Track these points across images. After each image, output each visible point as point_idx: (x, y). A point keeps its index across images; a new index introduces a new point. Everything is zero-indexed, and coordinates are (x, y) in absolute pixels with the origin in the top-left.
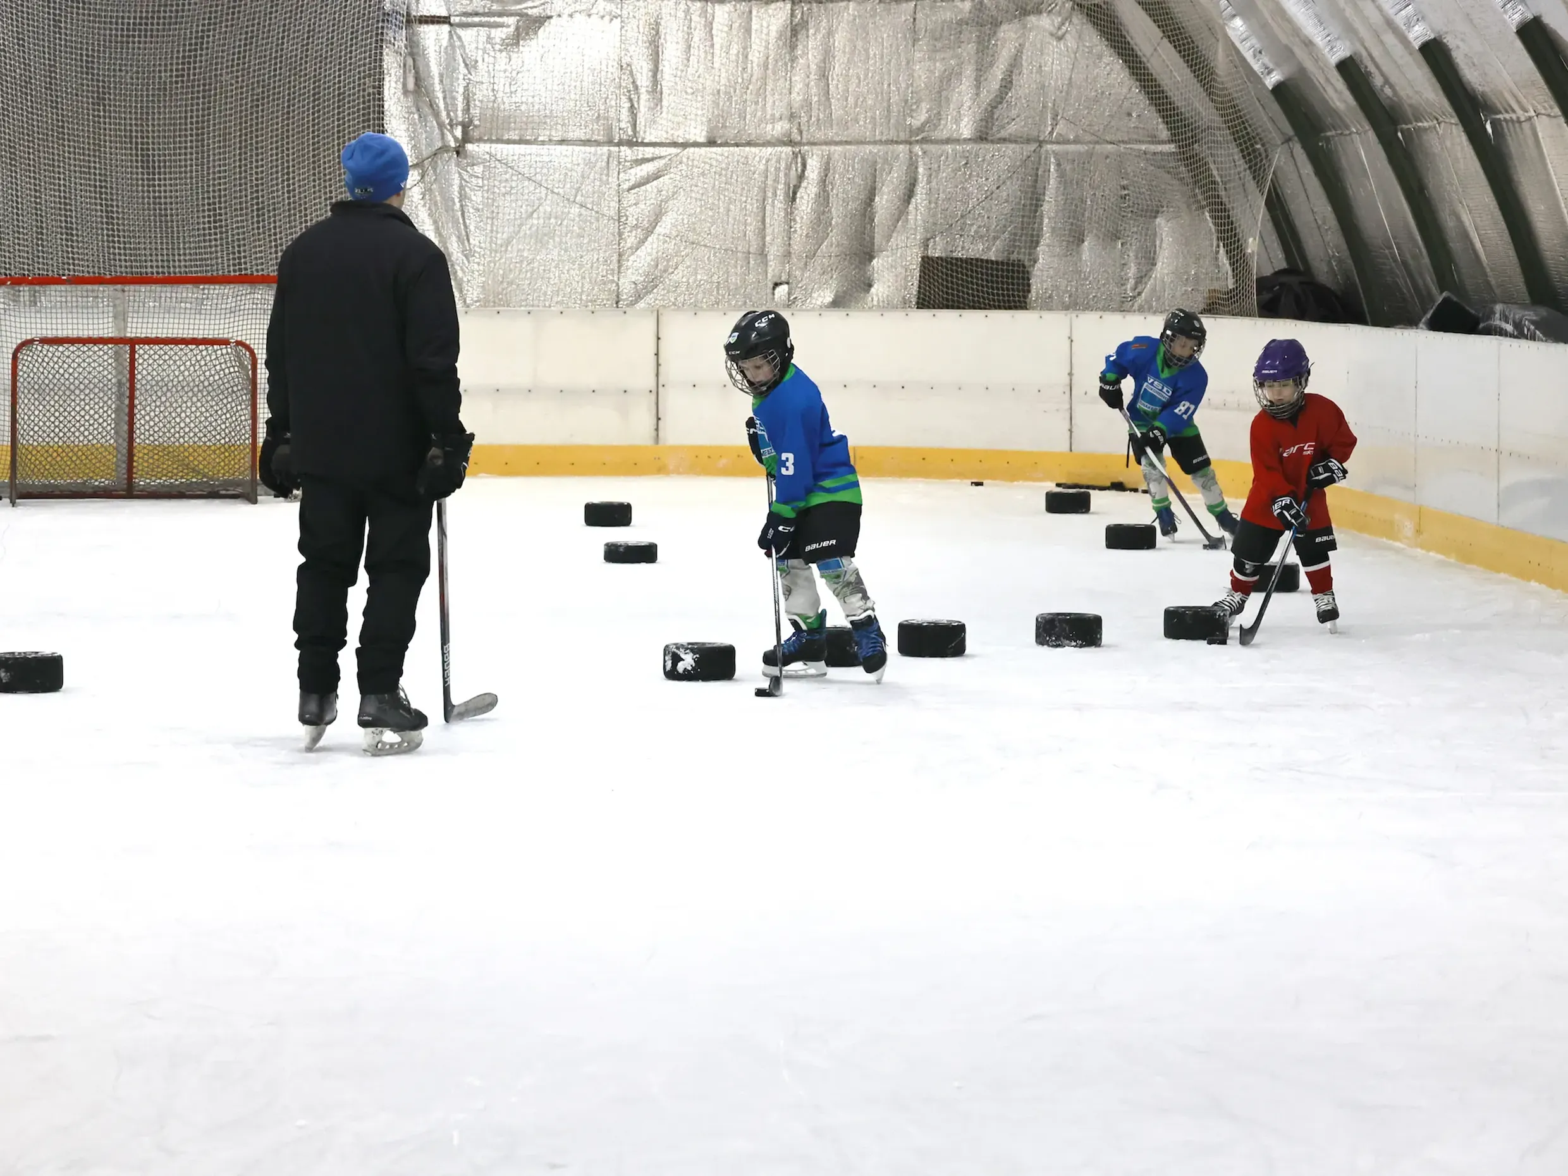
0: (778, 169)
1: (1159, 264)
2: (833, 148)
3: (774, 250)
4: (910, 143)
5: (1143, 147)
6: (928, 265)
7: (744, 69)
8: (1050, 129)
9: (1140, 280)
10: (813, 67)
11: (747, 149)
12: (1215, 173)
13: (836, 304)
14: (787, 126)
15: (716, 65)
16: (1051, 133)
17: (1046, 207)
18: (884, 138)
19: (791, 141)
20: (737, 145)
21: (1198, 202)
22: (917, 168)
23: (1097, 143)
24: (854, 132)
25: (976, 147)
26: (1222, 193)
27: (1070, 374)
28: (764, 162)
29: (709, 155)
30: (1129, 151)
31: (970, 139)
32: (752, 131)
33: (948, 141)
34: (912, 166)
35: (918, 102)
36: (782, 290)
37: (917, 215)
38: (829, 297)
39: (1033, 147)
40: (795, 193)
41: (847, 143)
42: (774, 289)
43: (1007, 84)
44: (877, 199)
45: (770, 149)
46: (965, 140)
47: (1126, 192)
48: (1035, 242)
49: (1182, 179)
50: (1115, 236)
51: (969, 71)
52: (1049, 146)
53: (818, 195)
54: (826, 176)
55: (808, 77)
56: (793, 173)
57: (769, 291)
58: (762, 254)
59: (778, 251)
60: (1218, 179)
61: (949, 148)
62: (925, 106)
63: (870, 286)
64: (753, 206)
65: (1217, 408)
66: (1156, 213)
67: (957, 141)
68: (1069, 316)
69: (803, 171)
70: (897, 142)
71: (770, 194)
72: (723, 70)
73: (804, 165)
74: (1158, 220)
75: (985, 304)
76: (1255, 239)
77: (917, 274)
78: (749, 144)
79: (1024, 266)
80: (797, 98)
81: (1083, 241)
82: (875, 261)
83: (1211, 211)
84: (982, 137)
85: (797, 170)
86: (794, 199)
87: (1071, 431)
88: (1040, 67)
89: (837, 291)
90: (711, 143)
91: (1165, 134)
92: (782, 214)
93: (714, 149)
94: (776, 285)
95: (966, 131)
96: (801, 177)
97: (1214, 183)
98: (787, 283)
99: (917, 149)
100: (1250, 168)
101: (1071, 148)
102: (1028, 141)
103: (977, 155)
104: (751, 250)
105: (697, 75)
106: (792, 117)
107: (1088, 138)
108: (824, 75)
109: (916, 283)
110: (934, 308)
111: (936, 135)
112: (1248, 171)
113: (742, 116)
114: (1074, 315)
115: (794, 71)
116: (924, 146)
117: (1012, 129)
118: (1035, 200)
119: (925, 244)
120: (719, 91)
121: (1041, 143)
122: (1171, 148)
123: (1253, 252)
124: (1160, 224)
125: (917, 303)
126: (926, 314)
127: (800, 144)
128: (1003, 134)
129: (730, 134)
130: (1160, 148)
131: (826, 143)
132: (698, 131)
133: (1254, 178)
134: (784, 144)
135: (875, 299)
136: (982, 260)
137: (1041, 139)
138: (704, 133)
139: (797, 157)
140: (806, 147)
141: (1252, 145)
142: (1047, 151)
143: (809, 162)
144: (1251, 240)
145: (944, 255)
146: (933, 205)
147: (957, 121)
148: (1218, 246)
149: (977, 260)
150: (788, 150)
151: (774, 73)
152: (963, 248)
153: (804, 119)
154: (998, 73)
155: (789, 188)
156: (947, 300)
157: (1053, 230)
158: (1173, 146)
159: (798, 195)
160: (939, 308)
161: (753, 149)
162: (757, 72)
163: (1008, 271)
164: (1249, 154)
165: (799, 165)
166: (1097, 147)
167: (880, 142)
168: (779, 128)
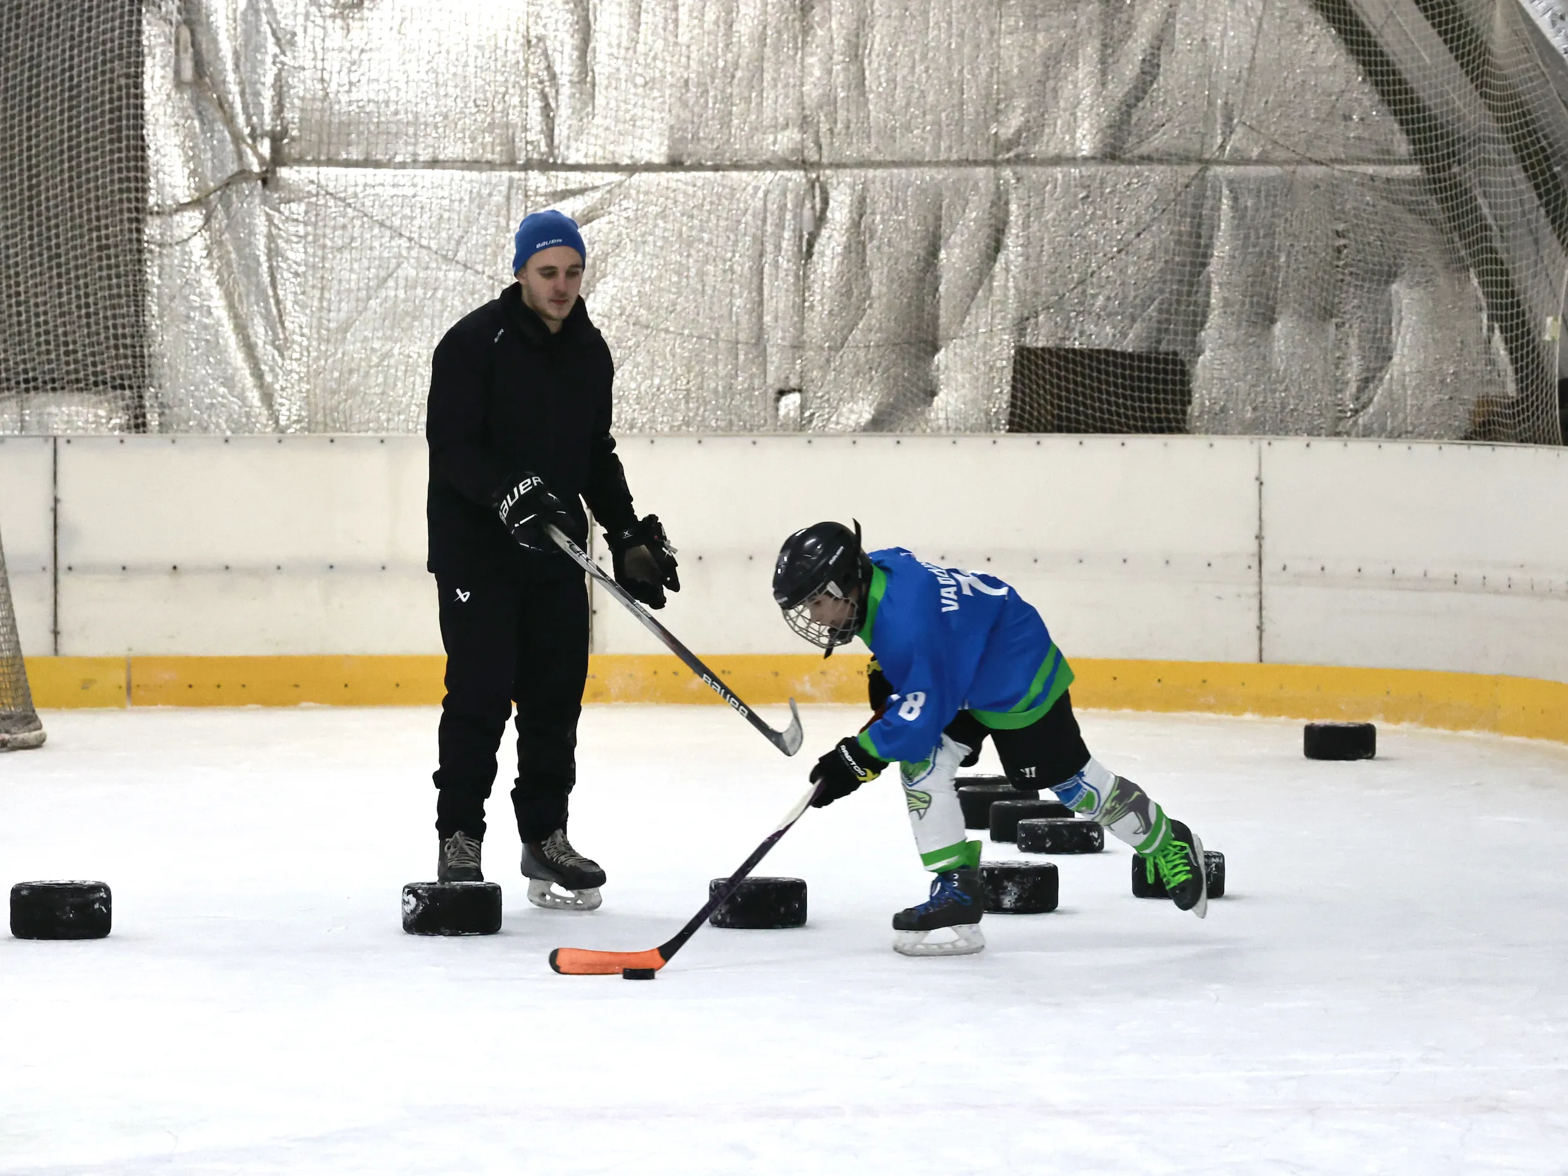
0: (783, 208)
1: (1396, 359)
2: (871, 173)
3: (777, 337)
4: (994, 163)
5: (1370, 170)
6: (1025, 359)
7: (727, 46)
8: (1219, 140)
9: (1365, 382)
10: (839, 42)
11: (734, 174)
12: (1486, 211)
13: (879, 424)
14: (797, 136)
15: (683, 39)
16: (1222, 147)
17: (1214, 265)
18: (954, 157)
19: (804, 162)
20: (716, 168)
21: (1461, 260)
22: (1007, 203)
23: (1299, 163)
24: (904, 146)
25: (1101, 170)
26: (1497, 244)
27: (1259, 537)
28: (760, 194)
29: (673, 185)
30: (1347, 176)
31: (1093, 158)
32: (739, 148)
33: (1057, 160)
34: (999, 201)
35: (1011, 97)
36: (792, 401)
37: (1007, 280)
38: (865, 411)
39: (1193, 169)
40: (810, 245)
41: (895, 164)
42: (778, 400)
43: (1150, 69)
44: (943, 254)
45: (769, 175)
46: (1085, 159)
47: (1342, 242)
48: (1198, 322)
49: (1433, 222)
50: (1327, 313)
51: (1090, 51)
52: (1218, 169)
53: (848, 248)
54: (861, 216)
55: (831, 58)
56: (807, 213)
57: (771, 403)
58: (759, 341)
59: (783, 339)
60: (1490, 221)
61: (1058, 172)
62: (1020, 103)
63: (933, 394)
64: (743, 266)
65: (1497, 592)
66: (1391, 276)
67: (1073, 161)
68: (1256, 443)
69: (824, 210)
70: (976, 163)
71: (769, 248)
72: (694, 48)
73: (825, 202)
74: (1394, 287)
75: (1119, 424)
76: (1556, 319)
77: (1008, 375)
78: (737, 166)
79: (1183, 364)
80: (812, 92)
81: (1273, 321)
82: (940, 357)
83: (1480, 274)
84: (1111, 154)
85: (813, 208)
86: (810, 254)
87: (1260, 628)
88: (1204, 40)
89: (879, 404)
90: (674, 164)
91: (1402, 146)
92: (791, 279)
93: (681, 175)
94: (782, 393)
95: (1086, 148)
96: (820, 220)
97: (1487, 228)
98: (800, 391)
99: (1007, 173)
100: (1547, 204)
101: (1252, 171)
102: (1185, 160)
103: (1103, 182)
104: (742, 337)
105: (652, 54)
106: (805, 123)
107: (1281, 154)
108: (855, 51)
109: (1007, 389)
110: (1038, 431)
111: (1035, 151)
112: (1543, 211)
113: (725, 121)
114: (1264, 443)
115: (808, 49)
116: (1019, 169)
117: (1157, 142)
118: (1199, 258)
119: (1021, 326)
120: (687, 82)
121: (1206, 163)
122: (1413, 170)
123: (1554, 341)
124: (1397, 293)
125: (1010, 423)
126: (1025, 441)
127: (818, 165)
128: (1145, 149)
129: (705, 150)
130: (1399, 171)
131: (861, 165)
132: (654, 146)
133: (1553, 221)
134: (794, 166)
135: (942, 415)
136: (1115, 353)
137: (1207, 156)
138: (664, 149)
139: (813, 187)
140: (828, 172)
141: (1550, 168)
142: (1216, 176)
143: (833, 194)
144: (1549, 320)
145: (1051, 344)
146: (1033, 264)
147: (1071, 129)
148: (1491, 329)
149: (1107, 352)
150: (798, 176)
151: (777, 50)
152: (1082, 333)
153: (824, 128)
154: (1137, 47)
155: (801, 237)
156: (1060, 418)
157: (1227, 303)
158: (1417, 167)
159: (817, 248)
160: (1046, 431)
161: (744, 175)
162: (748, 50)
163: (1157, 371)
164: (1545, 182)
165: (818, 199)
166: (1300, 169)
167: (947, 163)
168: (785, 141)
